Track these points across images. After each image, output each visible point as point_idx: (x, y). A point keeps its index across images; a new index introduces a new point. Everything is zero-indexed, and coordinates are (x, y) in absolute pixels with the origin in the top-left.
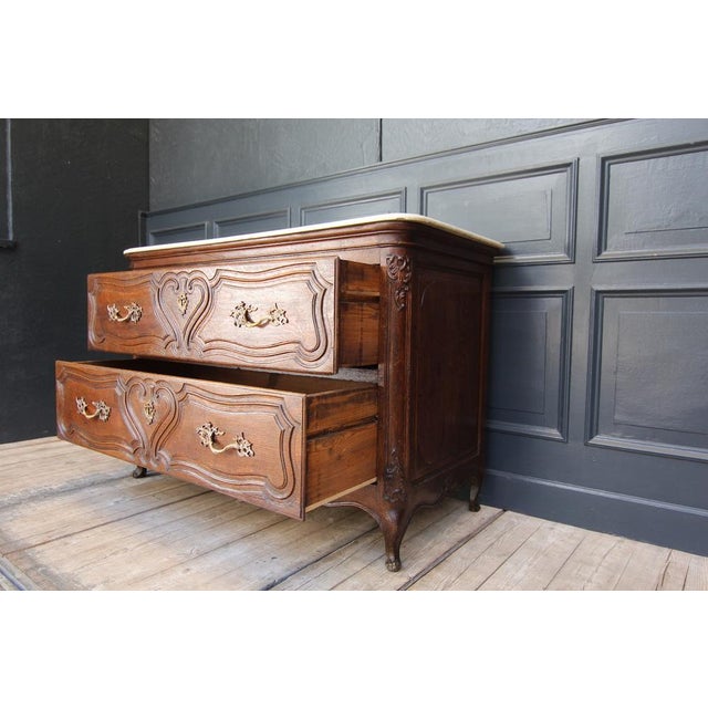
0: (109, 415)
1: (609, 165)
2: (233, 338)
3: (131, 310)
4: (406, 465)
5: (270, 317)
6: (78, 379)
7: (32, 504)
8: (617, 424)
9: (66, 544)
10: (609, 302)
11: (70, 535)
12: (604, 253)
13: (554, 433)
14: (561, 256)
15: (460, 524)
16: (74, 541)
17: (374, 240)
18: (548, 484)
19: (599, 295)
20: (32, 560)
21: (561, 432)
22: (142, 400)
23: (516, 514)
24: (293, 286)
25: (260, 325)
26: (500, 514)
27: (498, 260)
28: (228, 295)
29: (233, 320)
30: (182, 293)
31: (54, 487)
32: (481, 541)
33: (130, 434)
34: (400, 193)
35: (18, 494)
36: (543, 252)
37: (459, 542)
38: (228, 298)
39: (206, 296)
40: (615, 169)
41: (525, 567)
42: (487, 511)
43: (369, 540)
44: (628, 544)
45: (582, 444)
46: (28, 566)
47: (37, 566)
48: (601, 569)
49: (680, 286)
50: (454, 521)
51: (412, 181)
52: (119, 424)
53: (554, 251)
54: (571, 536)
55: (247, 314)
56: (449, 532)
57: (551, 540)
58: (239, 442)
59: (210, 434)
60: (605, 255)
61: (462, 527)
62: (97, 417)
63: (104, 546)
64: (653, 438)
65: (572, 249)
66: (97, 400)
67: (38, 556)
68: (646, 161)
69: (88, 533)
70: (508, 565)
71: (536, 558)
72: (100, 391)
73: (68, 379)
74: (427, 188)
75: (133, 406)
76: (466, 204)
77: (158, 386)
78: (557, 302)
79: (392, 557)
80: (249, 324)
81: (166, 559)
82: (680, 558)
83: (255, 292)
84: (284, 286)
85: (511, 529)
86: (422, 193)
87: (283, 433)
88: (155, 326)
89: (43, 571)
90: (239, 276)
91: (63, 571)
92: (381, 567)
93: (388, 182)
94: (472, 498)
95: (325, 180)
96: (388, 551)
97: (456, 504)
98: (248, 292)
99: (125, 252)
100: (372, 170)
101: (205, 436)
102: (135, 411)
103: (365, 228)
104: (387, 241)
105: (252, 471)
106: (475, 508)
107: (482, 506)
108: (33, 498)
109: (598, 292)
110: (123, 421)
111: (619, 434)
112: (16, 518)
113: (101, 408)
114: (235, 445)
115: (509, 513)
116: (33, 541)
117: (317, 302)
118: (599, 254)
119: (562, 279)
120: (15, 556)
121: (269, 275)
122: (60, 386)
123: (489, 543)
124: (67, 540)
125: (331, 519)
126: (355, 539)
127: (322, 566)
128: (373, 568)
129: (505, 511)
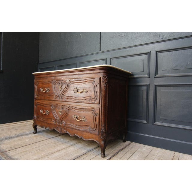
0: (49, 113)
1: (158, 53)
2: (74, 96)
3: (47, 89)
4: (107, 129)
5: (83, 91)
6: (41, 105)
7: (6, 140)
8: (161, 119)
9: (16, 151)
10: (158, 88)
11: (16, 148)
12: (157, 75)
13: (145, 121)
14: (146, 76)
16: (18, 150)
17: (98, 71)
18: (143, 135)
19: (156, 86)
20: (7, 155)
21: (147, 121)
22: (58, 110)
23: (135, 143)
24: (89, 84)
25: (81, 93)
26: (131, 143)
27: (130, 77)
28: (72, 86)
29: (74, 92)
30: (61, 85)
31: (12, 136)
32: (126, 150)
33: (55, 117)
34: (105, 59)
35: (2, 138)
36: (142, 75)
37: (120, 150)
38: (72, 87)
39: (67, 86)
40: (160, 54)
41: (137, 156)
42: (128, 142)
43: (97, 149)
44: (164, 150)
45: (152, 124)
46: (6, 156)
47: (8, 156)
48: (157, 157)
49: (176, 84)
50: (119, 145)
51: (108, 56)
52: (52, 115)
53: (145, 75)
54: (149, 148)
55: (77, 90)
56: (118, 147)
57: (144, 149)
58: (83, 118)
59: (76, 117)
60: (157, 76)
61: (121, 146)
62: (46, 114)
63: (26, 151)
64: (170, 123)
65: (149, 74)
66: (46, 110)
67: (8, 154)
68: (167, 52)
69: (21, 148)
70: (133, 156)
71: (140, 154)
72: (47, 108)
73: (38, 105)
74: (112, 58)
75: (56, 111)
76: (122, 62)
77: (62, 107)
78: (145, 87)
79: (103, 154)
80: (78, 93)
81: (43, 154)
82: (177, 154)
83: (79, 85)
84: (87, 84)
85: (134, 147)
86: (111, 59)
87: (94, 116)
88: (53, 93)
89: (10, 158)
90: (75, 81)
91: (15, 158)
92: (100, 156)
93: (102, 56)
94: (124, 139)
95: (86, 56)
96: (102, 152)
97: (120, 140)
98: (78, 85)
99: (33, 73)
100: (98, 53)
101: (74, 117)
102: (56, 112)
103: (96, 68)
104: (102, 72)
105: (86, 125)
106: (124, 141)
107: (126, 141)
108: (6, 139)
109: (156, 85)
110: (53, 115)
111: (162, 122)
112: (2, 144)
113: (47, 112)
114: (82, 119)
116: (7, 150)
117: (95, 88)
118: (156, 75)
119: (146, 82)
120: (2, 154)
121: (83, 81)
122: (35, 107)
123: (128, 150)
124: (16, 150)
125: (86, 144)
126: (93, 149)
127: (84, 156)
128: (98, 157)
129: (132, 142)
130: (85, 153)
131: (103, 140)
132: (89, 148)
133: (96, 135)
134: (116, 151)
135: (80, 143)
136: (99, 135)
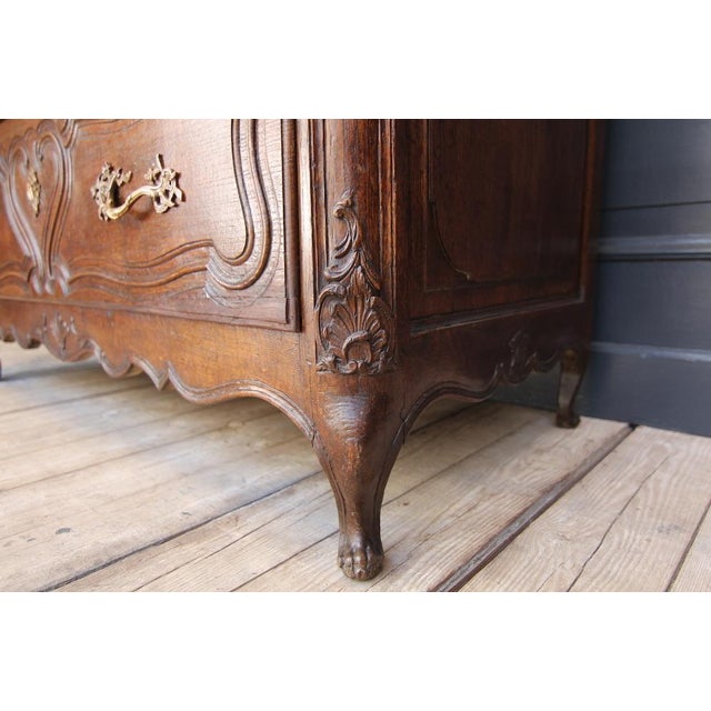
15: (540, 452)
23: (661, 432)
26: (626, 433)
37: (546, 492)
42: (594, 430)
56: (517, 469)
61: (546, 457)
85: (665, 462)
94: (564, 401)
96: (344, 520)
97: (527, 415)
106: (568, 420)
107: (584, 419)
115: (643, 432)
123: (623, 496)
125: (260, 444)
126: (289, 488)
127: (171, 555)
128: (303, 567)
129: (633, 426)
130: (197, 519)
131: (350, 387)
132: (259, 476)
133: (267, 327)
134: (508, 507)
135: (214, 435)
136: (300, 327)
